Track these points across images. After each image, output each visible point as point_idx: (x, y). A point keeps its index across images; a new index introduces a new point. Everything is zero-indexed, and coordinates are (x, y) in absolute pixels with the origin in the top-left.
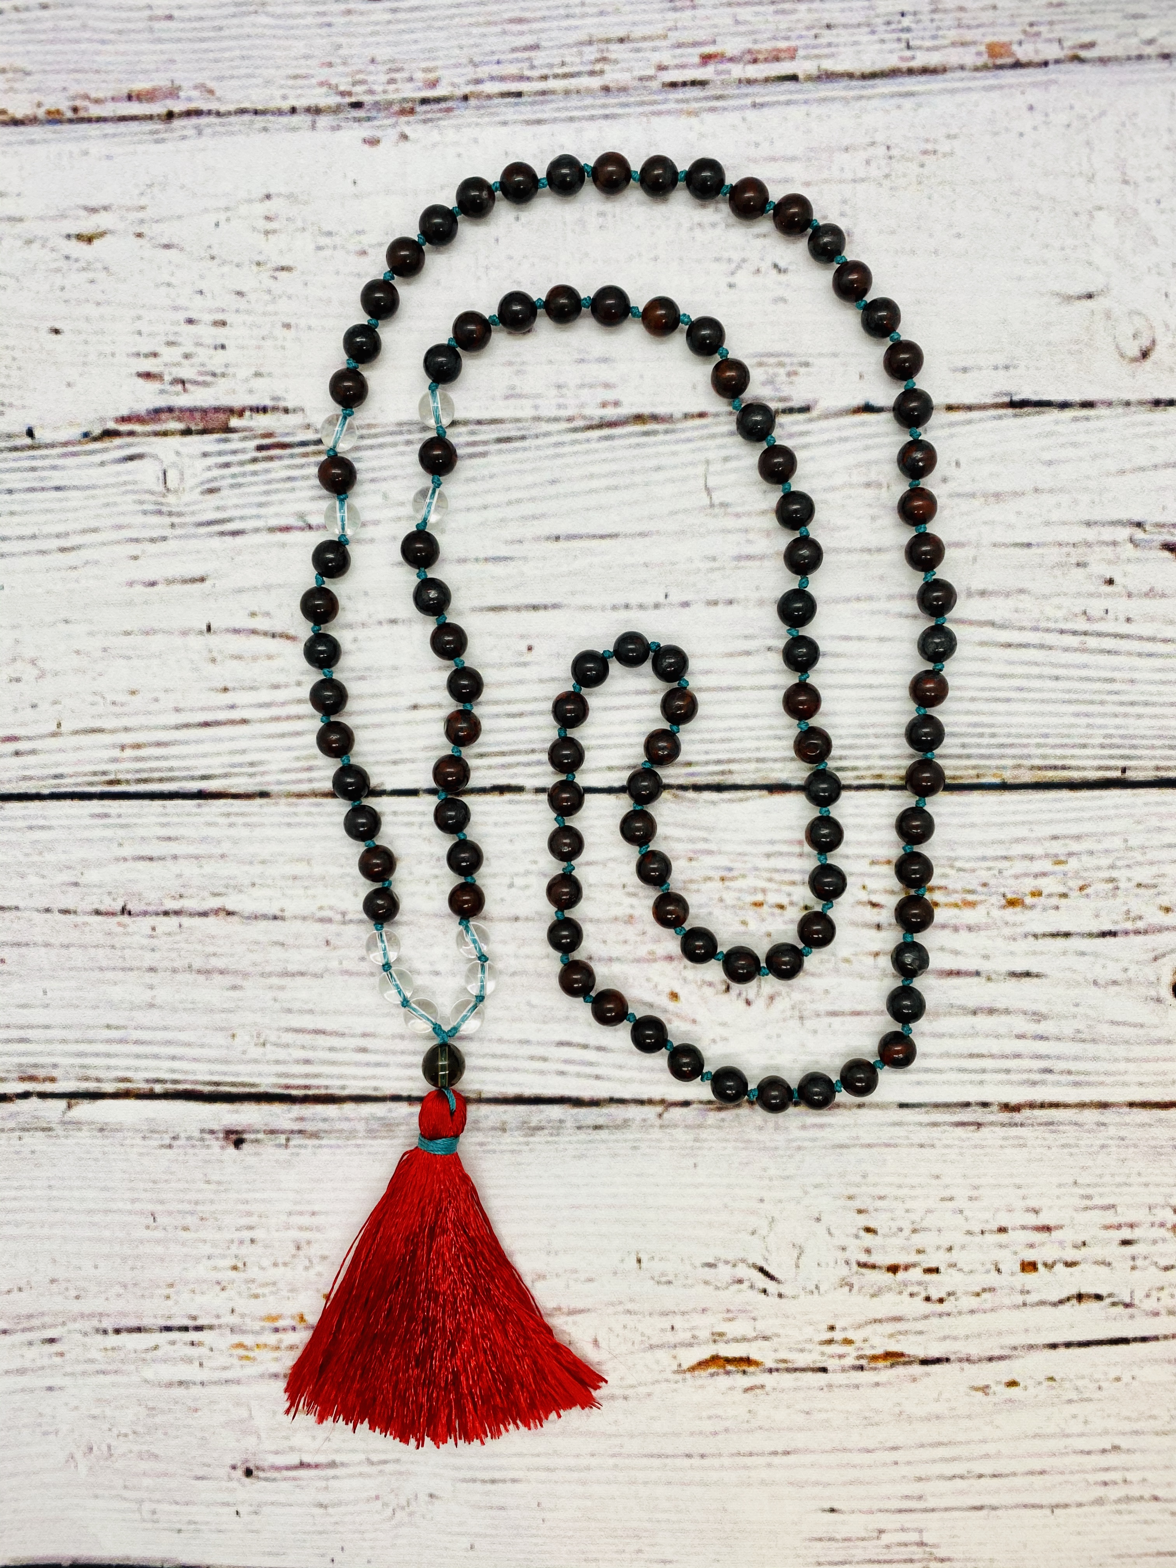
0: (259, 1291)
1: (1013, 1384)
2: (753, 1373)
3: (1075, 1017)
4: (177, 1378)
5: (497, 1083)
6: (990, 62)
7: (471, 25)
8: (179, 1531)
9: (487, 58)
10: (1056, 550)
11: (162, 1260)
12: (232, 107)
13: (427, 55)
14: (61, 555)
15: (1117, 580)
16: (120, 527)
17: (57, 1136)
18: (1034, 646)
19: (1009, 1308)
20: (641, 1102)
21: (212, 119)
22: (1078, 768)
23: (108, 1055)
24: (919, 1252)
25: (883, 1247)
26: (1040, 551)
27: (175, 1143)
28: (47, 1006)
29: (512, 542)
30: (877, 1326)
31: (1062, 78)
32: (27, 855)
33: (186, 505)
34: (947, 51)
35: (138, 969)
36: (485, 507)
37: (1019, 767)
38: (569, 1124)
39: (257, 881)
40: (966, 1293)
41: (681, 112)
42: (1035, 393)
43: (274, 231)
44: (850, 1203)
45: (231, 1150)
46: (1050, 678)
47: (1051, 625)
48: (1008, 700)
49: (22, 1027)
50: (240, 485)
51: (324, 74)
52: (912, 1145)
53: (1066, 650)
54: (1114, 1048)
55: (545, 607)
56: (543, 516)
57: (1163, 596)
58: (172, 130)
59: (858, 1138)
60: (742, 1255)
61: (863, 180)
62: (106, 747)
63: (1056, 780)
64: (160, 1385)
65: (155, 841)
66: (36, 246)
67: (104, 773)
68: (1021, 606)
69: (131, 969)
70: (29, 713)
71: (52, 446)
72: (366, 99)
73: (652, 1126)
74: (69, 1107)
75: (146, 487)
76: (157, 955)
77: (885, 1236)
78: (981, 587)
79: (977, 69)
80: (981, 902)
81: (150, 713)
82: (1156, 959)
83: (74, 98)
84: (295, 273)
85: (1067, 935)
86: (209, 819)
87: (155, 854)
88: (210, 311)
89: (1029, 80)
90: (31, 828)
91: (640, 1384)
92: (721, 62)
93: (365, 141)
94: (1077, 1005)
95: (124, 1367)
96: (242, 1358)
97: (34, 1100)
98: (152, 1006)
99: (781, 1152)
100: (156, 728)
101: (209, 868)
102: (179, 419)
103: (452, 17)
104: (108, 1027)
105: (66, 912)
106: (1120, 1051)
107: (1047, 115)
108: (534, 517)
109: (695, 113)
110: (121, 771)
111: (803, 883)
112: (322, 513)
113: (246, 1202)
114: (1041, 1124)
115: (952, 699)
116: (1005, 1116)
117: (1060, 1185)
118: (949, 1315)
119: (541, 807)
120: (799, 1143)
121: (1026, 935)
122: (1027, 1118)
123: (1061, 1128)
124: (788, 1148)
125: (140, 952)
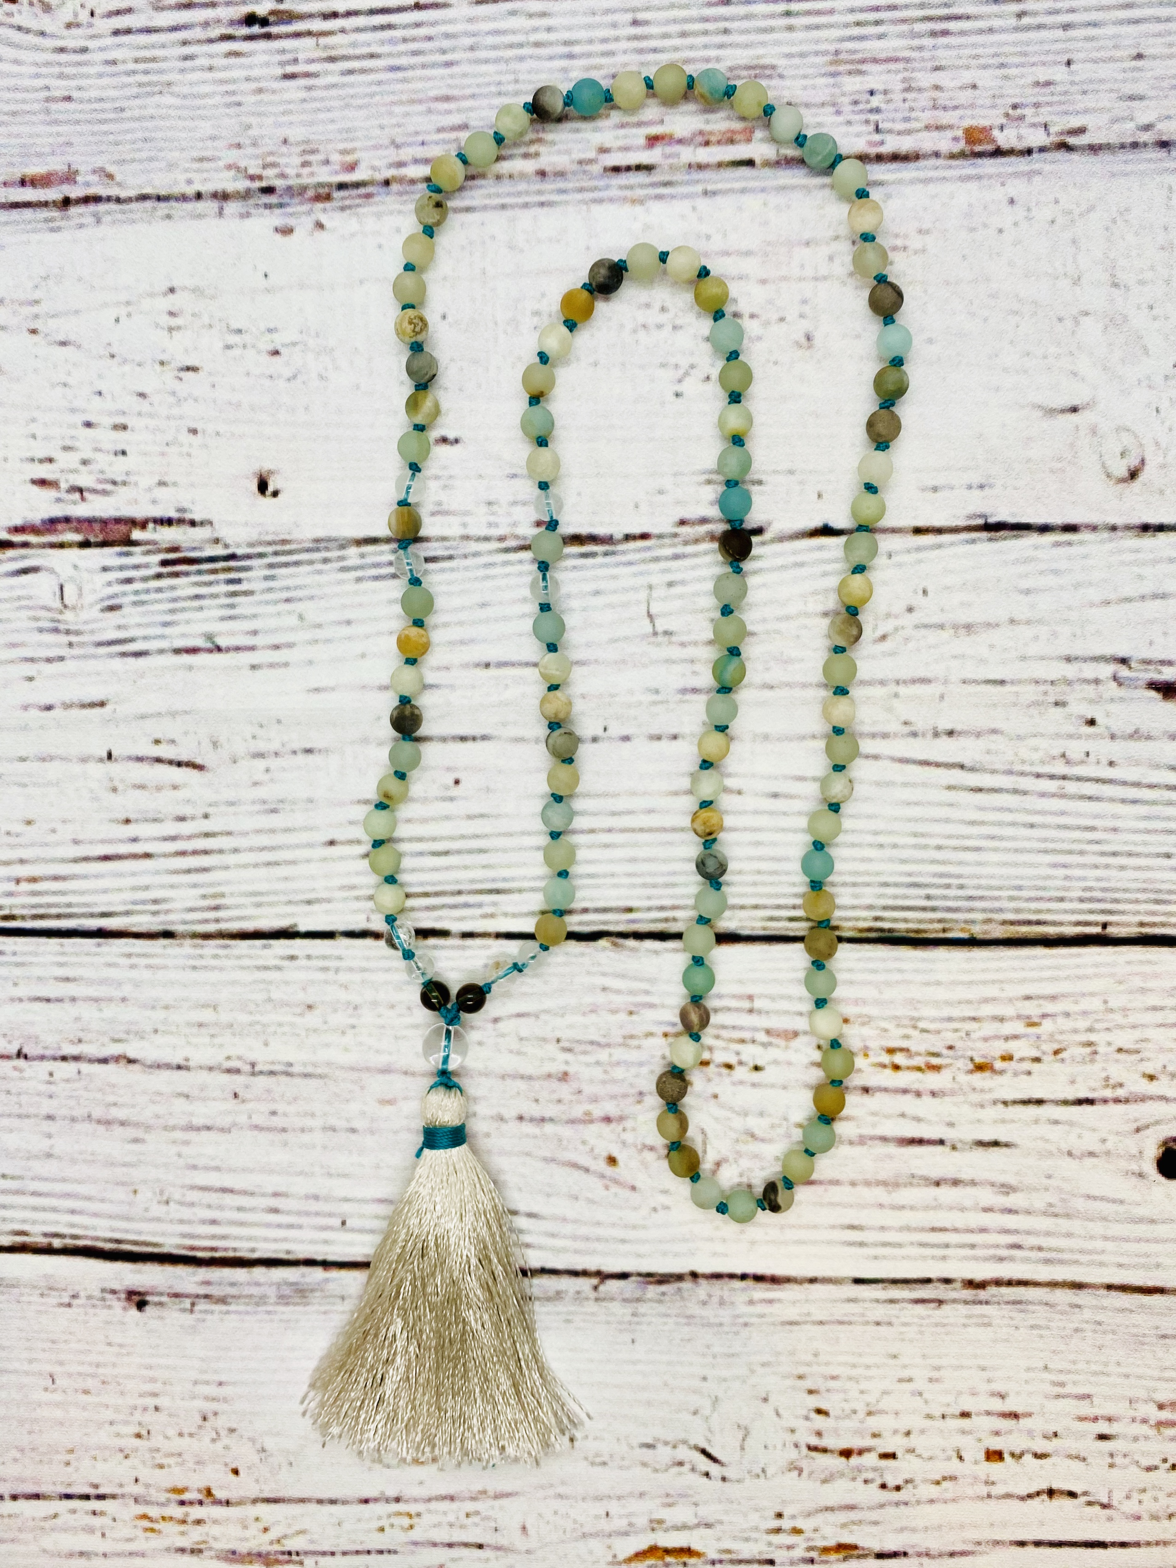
0: (165, 1461)
2: (694, 1565)
3: (1046, 1189)
4: (78, 1548)
6: (968, 149)
7: (393, 103)
9: (410, 139)
10: (1032, 688)
11: (62, 1424)
12: (132, 193)
13: (345, 135)
15: (1099, 720)
16: (14, 645)
18: (1007, 791)
19: (971, 1498)
20: (575, 1273)
21: (112, 206)
22: (1054, 923)
23: (4, 1206)
24: (875, 1435)
25: (835, 1430)
26: (1014, 688)
27: (75, 1302)
30: (828, 1515)
31: (1047, 168)
33: (86, 622)
34: (920, 134)
35: (36, 1116)
37: (988, 921)
39: (161, 1027)
40: (925, 1481)
41: (625, 199)
42: (1013, 515)
43: (179, 328)
44: (800, 1383)
45: (134, 1312)
46: (1025, 825)
47: (1027, 768)
48: (978, 849)
50: (143, 603)
51: (232, 156)
52: (867, 1323)
53: (1043, 795)
54: (1091, 1225)
55: (474, 739)
56: (472, 641)
57: (1149, 738)
58: (68, 218)
59: (809, 1314)
60: (682, 1436)
61: (825, 278)
63: (1030, 936)
64: (59, 1556)
65: (52, 981)
68: (993, 747)
69: (28, 1116)
72: (278, 183)
73: (587, 1299)
75: (41, 603)
76: (54, 1102)
77: (837, 1418)
78: (949, 727)
79: (952, 156)
80: (946, 1066)
81: (47, 845)
82: (1138, 1130)
84: (201, 374)
85: (1040, 1102)
86: (109, 959)
87: (52, 995)
88: (110, 414)
89: (1010, 170)
92: (670, 144)
93: (277, 230)
94: (1049, 1177)
95: (22, 1536)
96: (146, 1530)
98: (49, 1156)
99: (726, 1329)
100: (53, 861)
101: (109, 1011)
102: (77, 531)
103: (372, 95)
104: (4, 1176)
106: (1097, 1228)
107: (1029, 210)
108: (462, 642)
109: (640, 201)
110: (16, 906)
111: (754, 1041)
112: (232, 634)
113: (150, 1367)
114: (1008, 1303)
115: (915, 847)
116: (968, 1294)
117: (1028, 1369)
118: (906, 1504)
119: (468, 953)
120: (746, 1319)
121: (995, 1102)
122: (993, 1296)
123: (1030, 1307)
124: (734, 1324)
125: (37, 1099)
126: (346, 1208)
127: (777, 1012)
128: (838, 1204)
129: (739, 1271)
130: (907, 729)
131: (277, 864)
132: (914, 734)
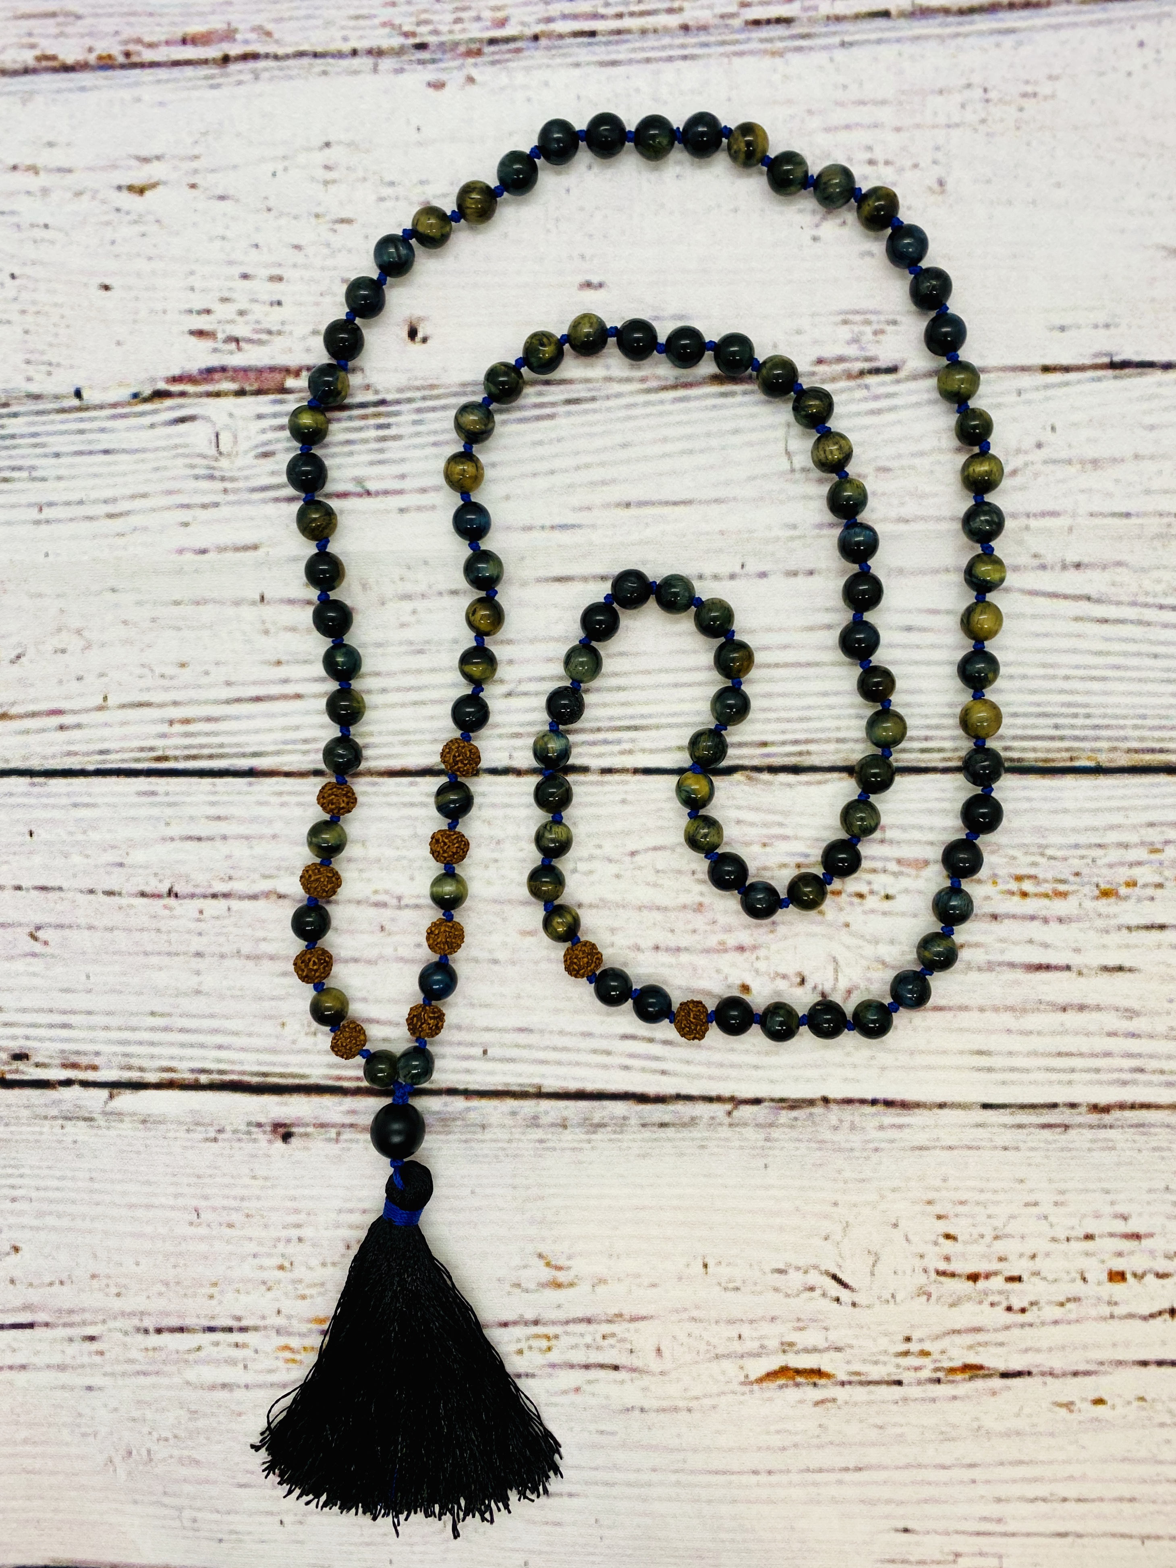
0: (307, 1292)
1: (1099, 1401)
2: (824, 1386)
3: (1168, 1013)
4: (220, 1381)
5: (558, 1077)
8: (221, 1541)
10: (1157, 520)
11: (206, 1258)
12: (290, 50)
14: (109, 522)
16: (170, 492)
17: (99, 1127)
18: (1132, 622)
19: (1095, 1319)
20: (709, 1099)
21: (271, 63)
23: (152, 1044)
24: (1001, 1259)
25: (963, 1255)
26: (1139, 521)
27: (220, 1136)
28: (90, 991)
29: (581, 509)
30: (957, 1339)
32: (71, 833)
33: (240, 469)
35: (185, 954)
36: (552, 472)
37: (1115, 749)
38: (633, 1121)
40: (1050, 1303)
41: (765, 52)
42: (1137, 353)
43: (334, 182)
44: (929, 1208)
45: (279, 1144)
46: (1148, 655)
47: (1150, 600)
48: (1104, 679)
49: (64, 1012)
51: (387, 14)
52: (996, 1148)
53: (1165, 626)
56: (614, 481)
58: (227, 75)
59: (938, 1139)
60: (814, 1261)
61: (957, 125)
62: (154, 722)
63: (1155, 764)
64: (202, 1388)
65: (203, 820)
66: (85, 198)
67: (152, 749)
68: (1118, 579)
69: (177, 954)
70: (75, 684)
71: (101, 407)
72: (431, 39)
73: (720, 1124)
74: (111, 1097)
75: (198, 450)
76: (204, 940)
77: (965, 1243)
78: (1076, 559)
80: (1074, 892)
81: (199, 686)
83: (126, 42)
84: (355, 226)
85: (1162, 927)
86: (260, 798)
87: (203, 834)
88: (267, 266)
89: (1140, 13)
90: (75, 805)
91: (705, 1396)
93: (429, 85)
94: (1171, 1001)
95: (167, 1368)
96: (287, 1361)
97: (76, 1088)
98: (198, 992)
99: (857, 1154)
100: (206, 702)
101: (260, 849)
102: (233, 380)
104: (153, 1014)
105: (110, 893)
107: (1158, 52)
108: (604, 483)
109: (780, 54)
110: (169, 748)
111: (885, 871)
112: (381, 478)
113: (294, 1199)
114: (1131, 1126)
115: (1044, 677)
116: (1094, 1118)
117: (1150, 1191)
118: (1031, 1325)
119: (607, 788)
120: (876, 1145)
121: (1119, 928)
122: (1117, 1119)
123: (1152, 1130)
124: (865, 1150)
125: (187, 936)
126: (487, 1037)
127: (909, 842)
128: (968, 1030)
129: (869, 1097)
130: (1036, 562)
131: (423, 703)
132: (1043, 567)
